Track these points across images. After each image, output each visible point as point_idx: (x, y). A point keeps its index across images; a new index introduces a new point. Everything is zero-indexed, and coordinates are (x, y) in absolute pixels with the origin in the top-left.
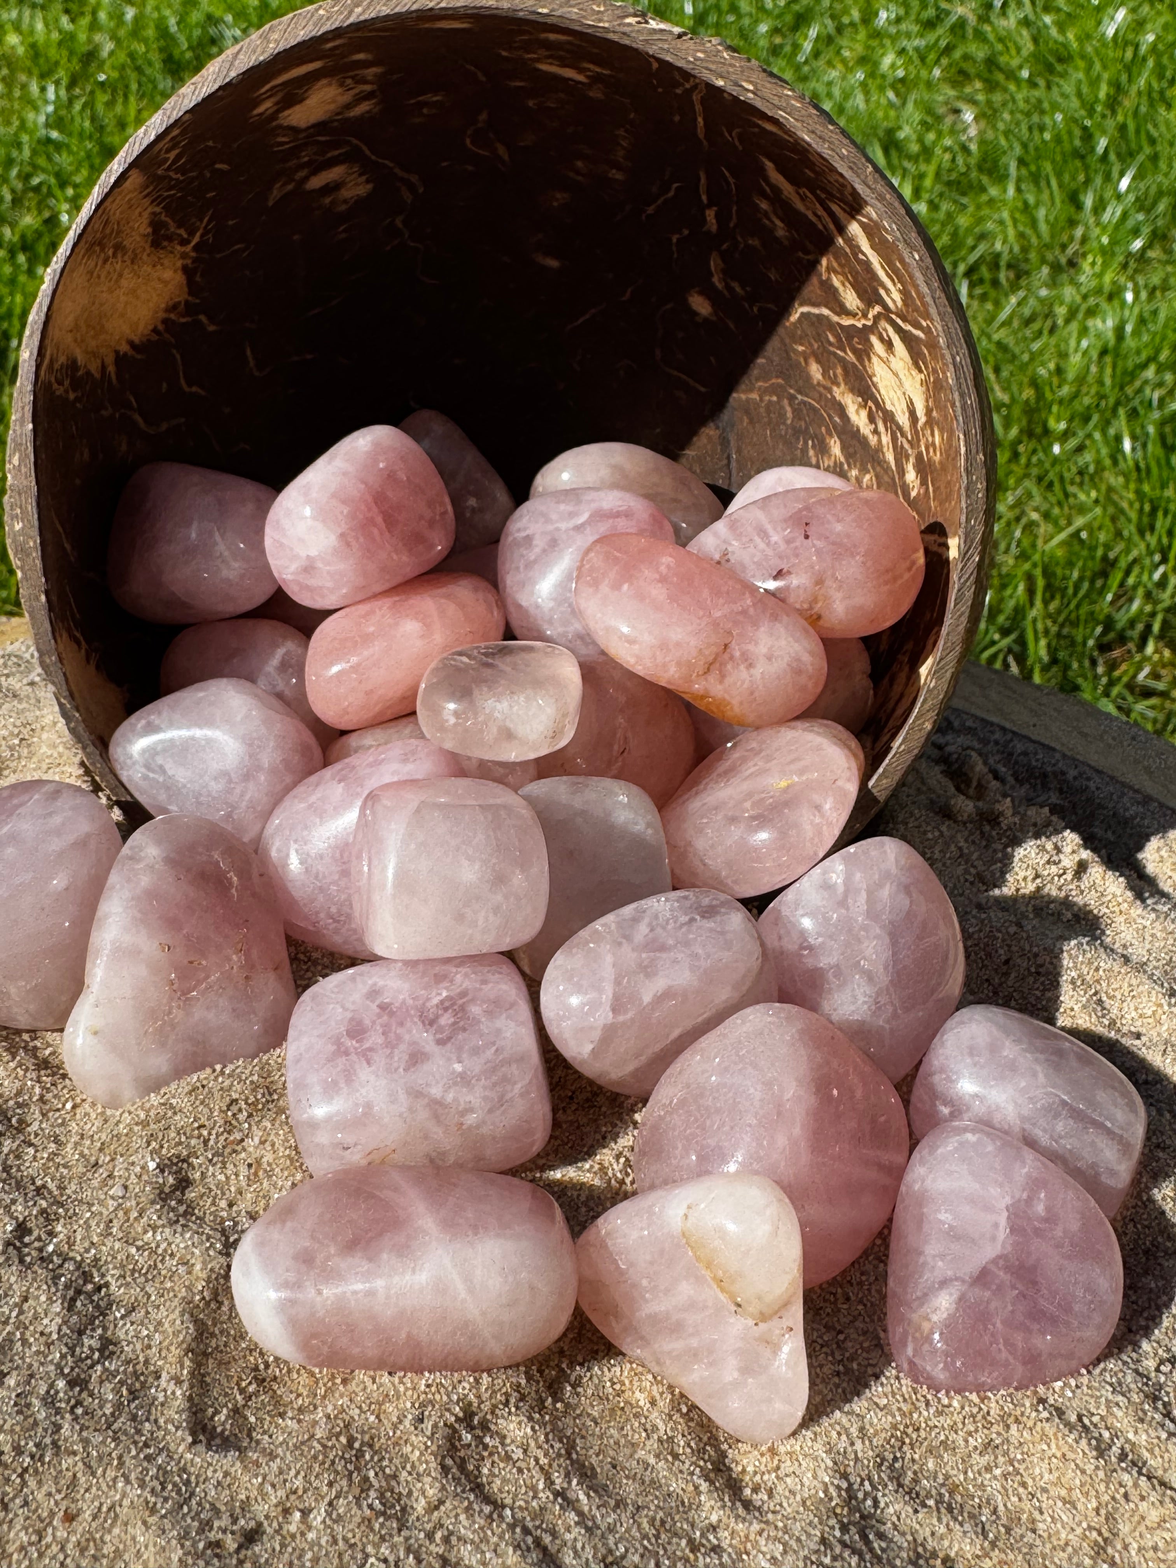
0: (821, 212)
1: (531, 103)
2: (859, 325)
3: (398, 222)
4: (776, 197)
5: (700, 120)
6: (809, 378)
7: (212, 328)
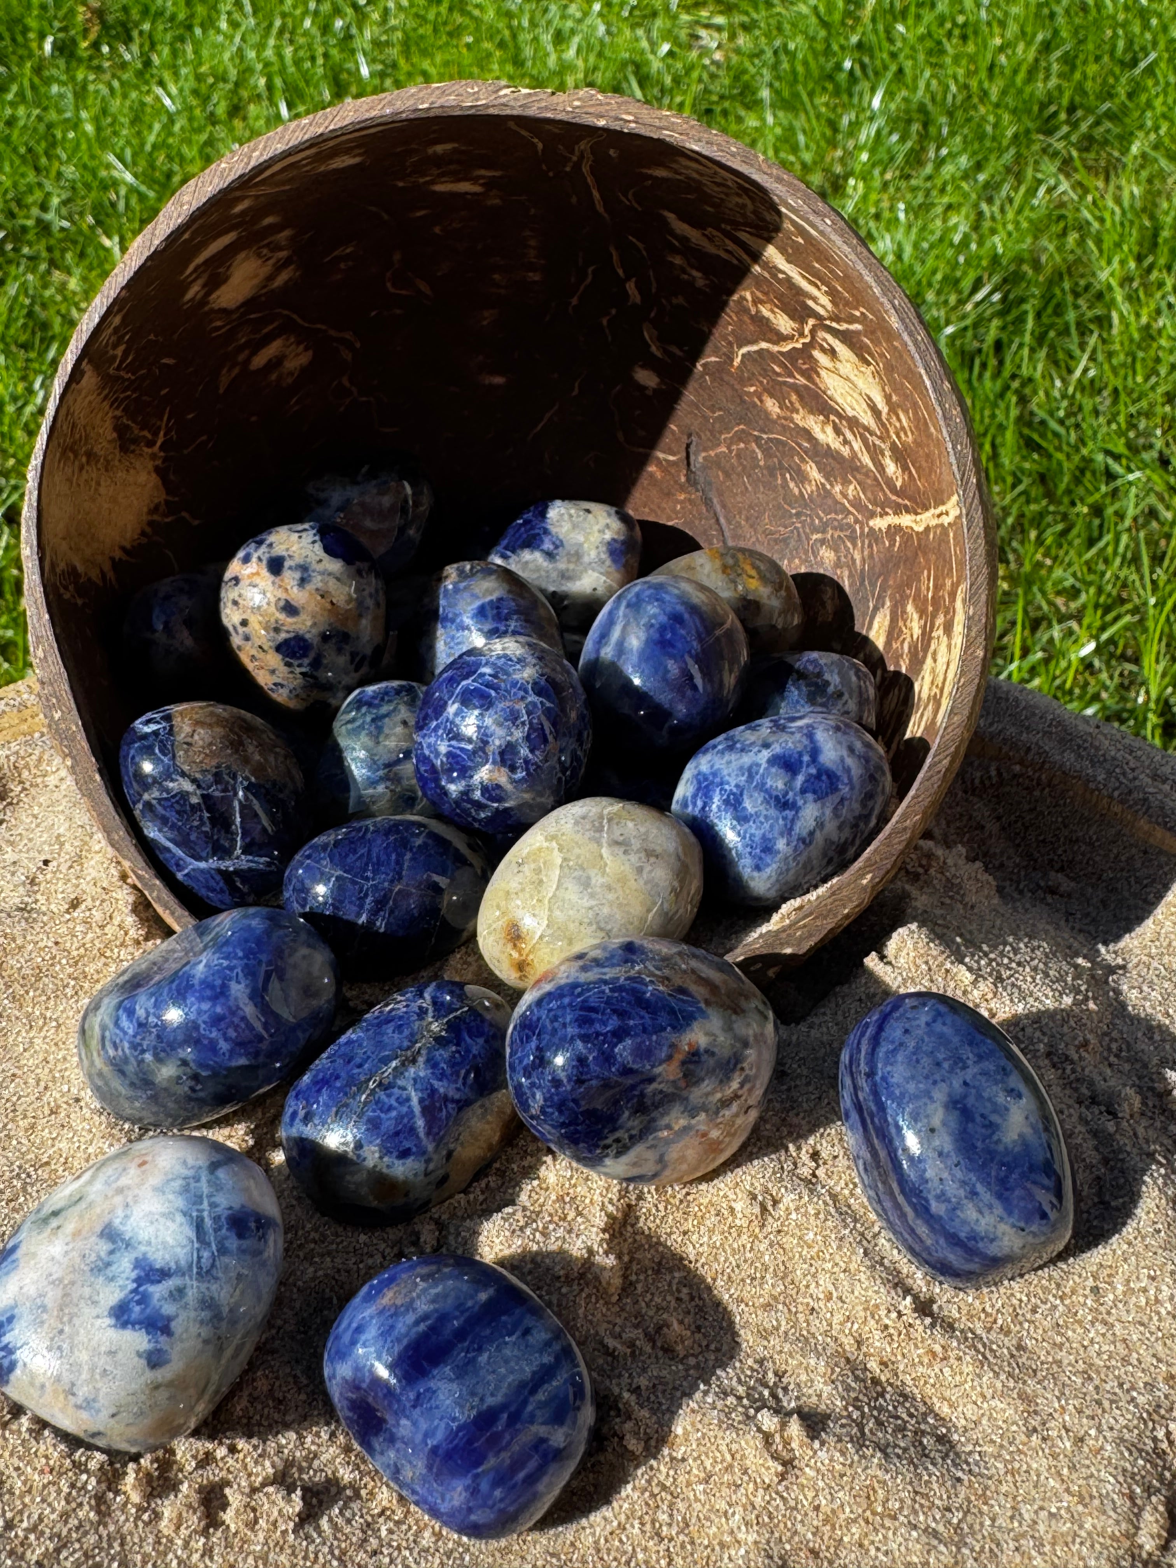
0: (731, 246)
1: (437, 230)
2: (799, 346)
3: (345, 381)
4: (687, 249)
5: (596, 194)
6: (767, 414)
7: (196, 523)
